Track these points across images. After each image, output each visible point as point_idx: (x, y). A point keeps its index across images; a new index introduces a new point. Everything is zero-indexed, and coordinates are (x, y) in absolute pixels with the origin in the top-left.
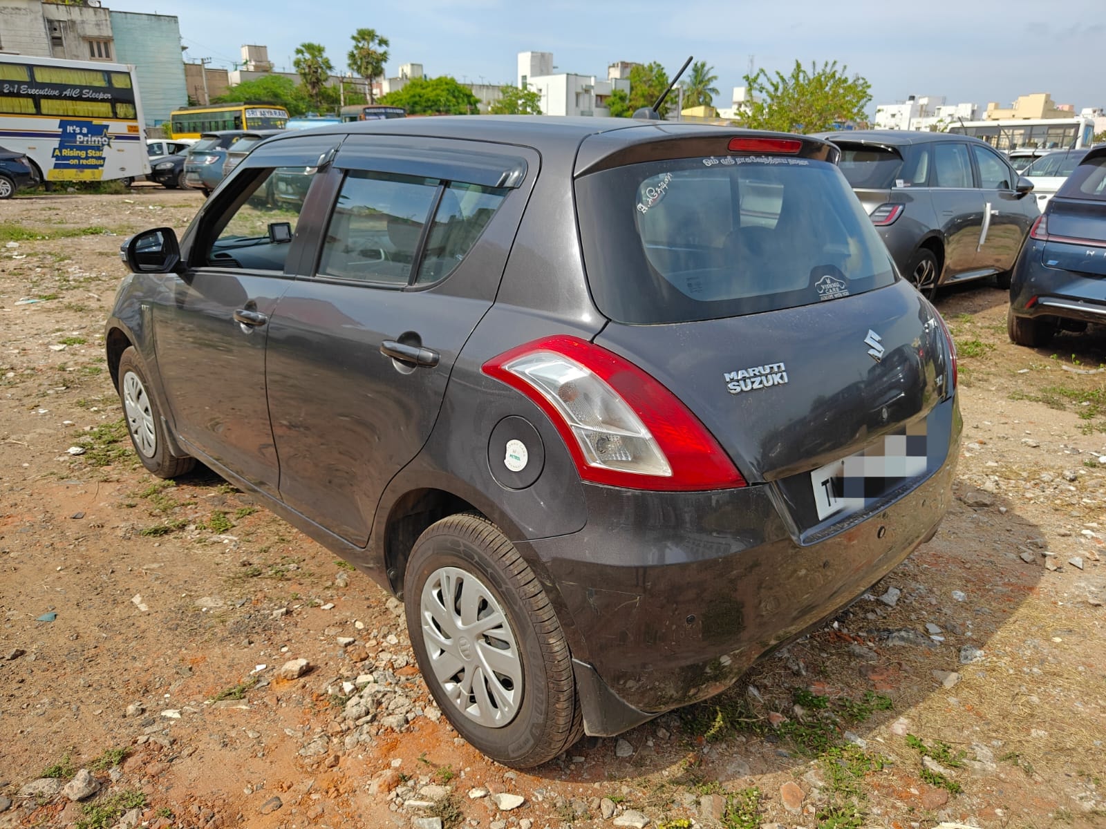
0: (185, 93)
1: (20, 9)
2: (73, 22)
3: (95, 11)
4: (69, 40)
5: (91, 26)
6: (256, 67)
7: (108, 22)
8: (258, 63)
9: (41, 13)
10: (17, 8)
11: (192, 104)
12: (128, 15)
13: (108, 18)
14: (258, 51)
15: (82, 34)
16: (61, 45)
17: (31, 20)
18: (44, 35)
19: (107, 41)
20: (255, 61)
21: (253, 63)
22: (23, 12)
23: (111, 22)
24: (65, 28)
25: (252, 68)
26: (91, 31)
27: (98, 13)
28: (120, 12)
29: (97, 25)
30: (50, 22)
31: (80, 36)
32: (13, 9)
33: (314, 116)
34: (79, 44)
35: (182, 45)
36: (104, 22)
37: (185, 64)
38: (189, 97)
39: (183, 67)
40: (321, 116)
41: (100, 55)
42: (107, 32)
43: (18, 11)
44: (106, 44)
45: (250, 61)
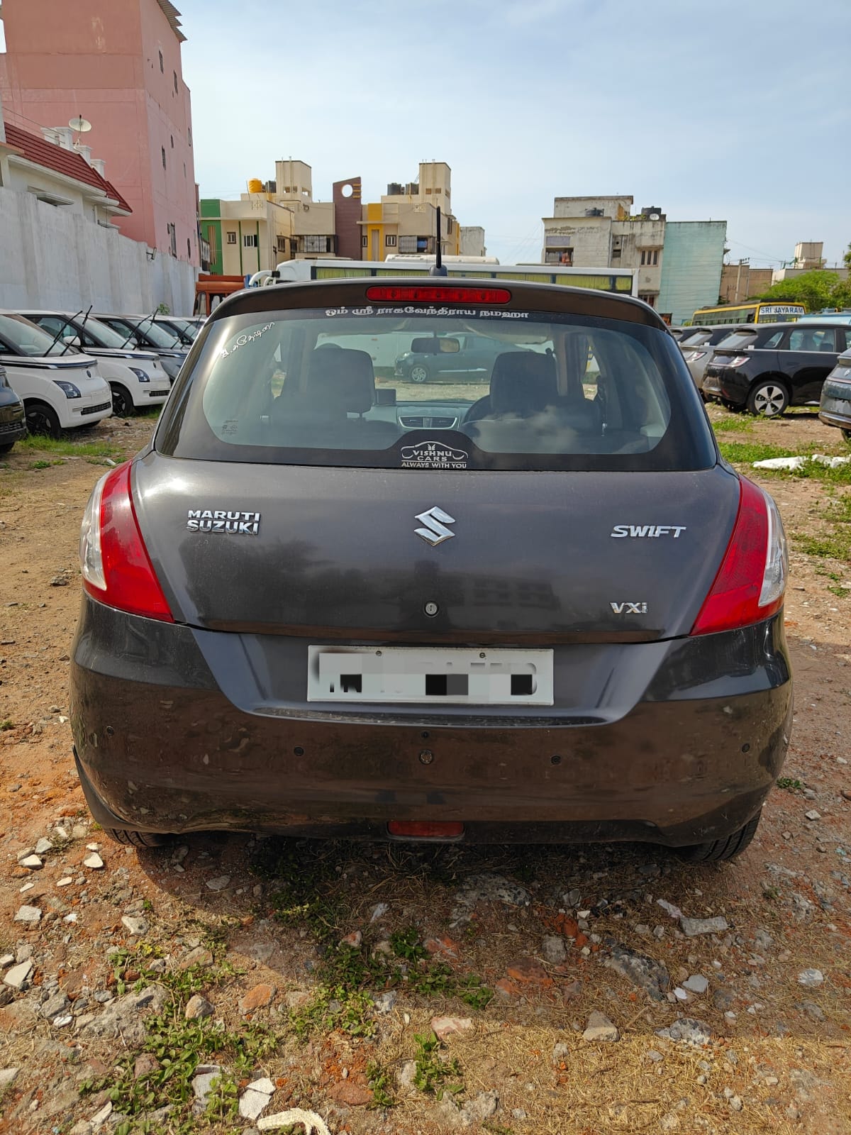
0: (717, 293)
1: (593, 228)
2: (633, 236)
3: (654, 224)
4: (627, 252)
5: (647, 237)
6: (806, 264)
7: (663, 232)
8: (810, 260)
9: (609, 230)
10: (591, 228)
11: (721, 302)
12: (682, 224)
13: (663, 229)
14: (812, 248)
15: (638, 245)
16: (619, 256)
17: (600, 237)
18: (607, 248)
19: (657, 250)
20: (807, 258)
21: (804, 260)
22: (595, 230)
23: (665, 232)
24: (626, 241)
25: (801, 266)
26: (646, 242)
27: (656, 226)
28: (676, 223)
29: (653, 236)
30: (615, 237)
31: (636, 247)
32: (588, 228)
33: (830, 312)
34: (634, 254)
35: (725, 247)
36: (659, 233)
37: (724, 265)
38: (720, 297)
39: (721, 268)
40: (839, 311)
41: (649, 263)
42: (659, 241)
43: (591, 230)
44: (656, 253)
45: (802, 258)
